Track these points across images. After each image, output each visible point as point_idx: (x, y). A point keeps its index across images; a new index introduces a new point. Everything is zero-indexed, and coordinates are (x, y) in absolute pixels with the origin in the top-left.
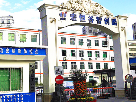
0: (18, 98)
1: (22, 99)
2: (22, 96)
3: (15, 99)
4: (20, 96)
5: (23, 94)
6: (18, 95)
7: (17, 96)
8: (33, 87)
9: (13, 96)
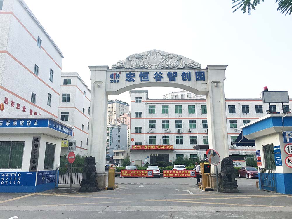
0: (15, 178)
1: (19, 179)
2: (20, 175)
3: (11, 178)
4: (17, 175)
5: (21, 173)
6: (15, 174)
7: (14, 176)
8: (34, 165)
9: (10, 175)
